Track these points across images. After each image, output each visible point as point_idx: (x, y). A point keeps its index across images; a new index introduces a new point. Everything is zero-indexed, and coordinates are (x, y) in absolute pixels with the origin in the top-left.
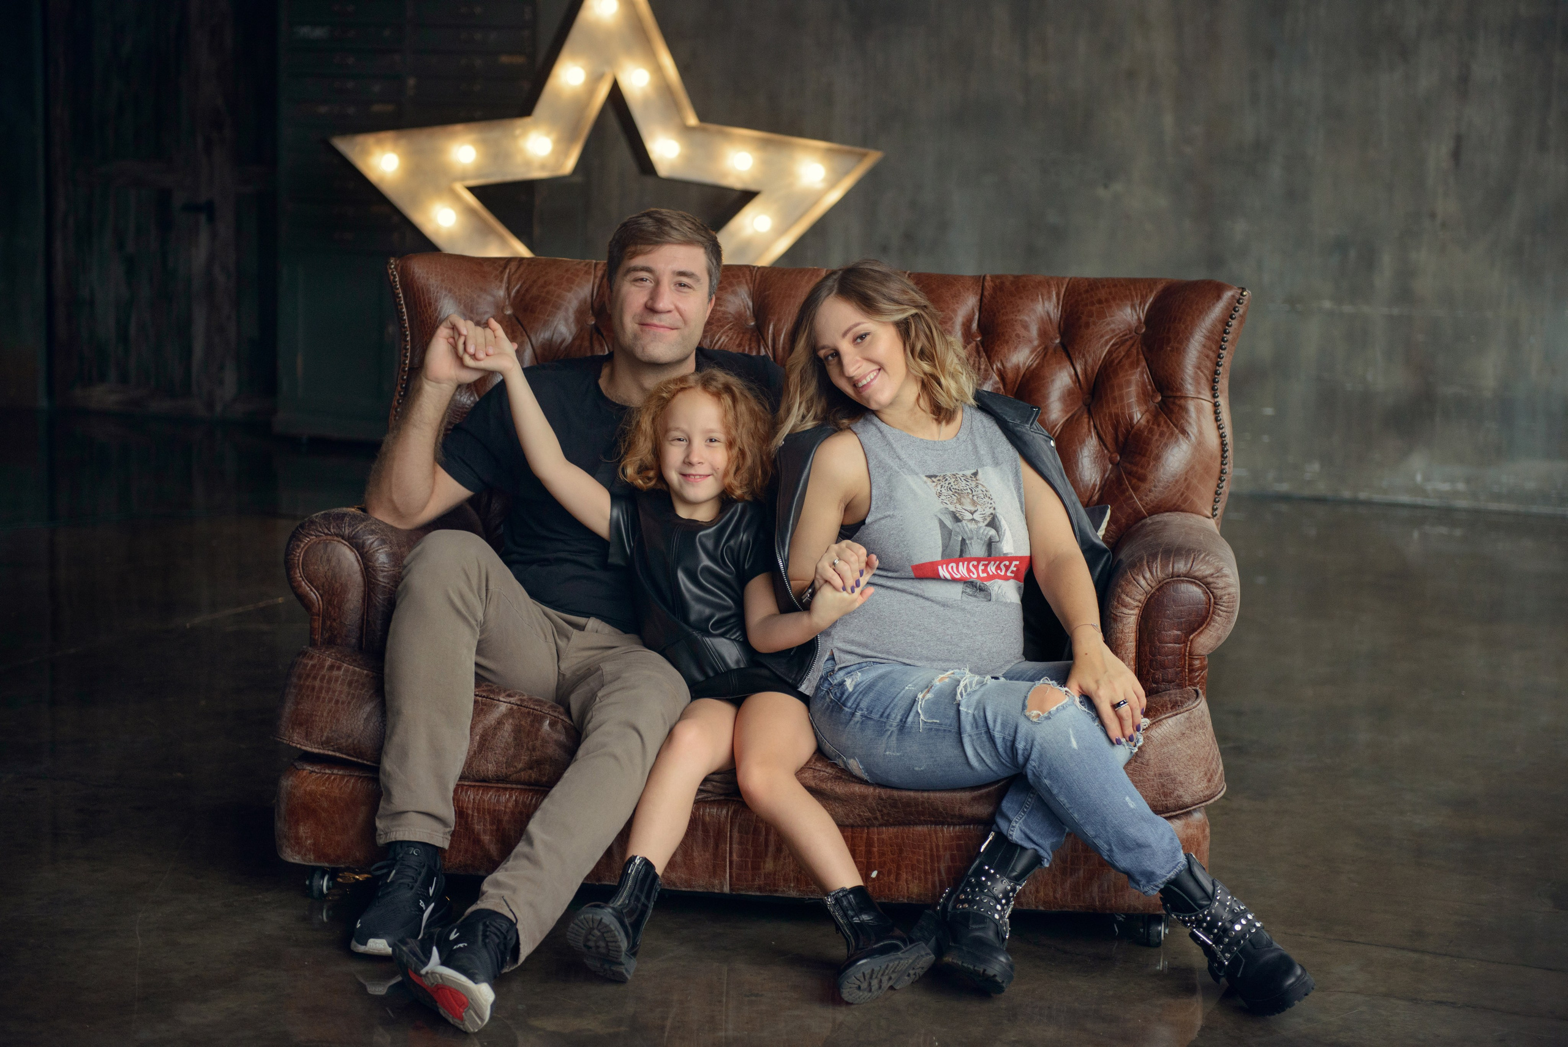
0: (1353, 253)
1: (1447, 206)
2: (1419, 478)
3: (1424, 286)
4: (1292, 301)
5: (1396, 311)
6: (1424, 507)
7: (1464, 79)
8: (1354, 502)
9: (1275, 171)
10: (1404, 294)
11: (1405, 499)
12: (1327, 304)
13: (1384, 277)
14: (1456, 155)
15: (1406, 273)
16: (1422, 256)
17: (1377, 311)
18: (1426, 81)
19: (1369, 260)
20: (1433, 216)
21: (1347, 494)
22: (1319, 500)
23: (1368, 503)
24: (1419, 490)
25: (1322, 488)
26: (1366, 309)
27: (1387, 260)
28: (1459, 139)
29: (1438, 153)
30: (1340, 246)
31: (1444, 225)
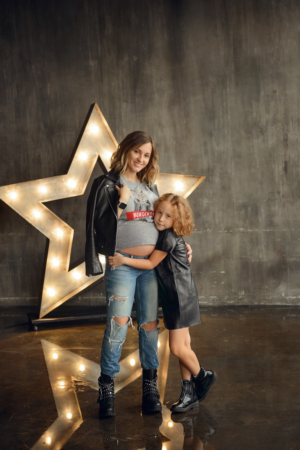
0: (249, 209)
1: (284, 189)
2: (283, 295)
3: (278, 220)
4: (228, 229)
5: (268, 230)
6: (287, 306)
7: (286, 140)
8: (259, 307)
9: (217, 180)
10: (271, 224)
11: (279, 304)
12: (242, 229)
13: (262, 218)
14: (285, 169)
15: (270, 216)
16: (276, 208)
17: (261, 231)
18: (271, 142)
19: (256, 211)
20: (279, 193)
21: (256, 304)
22: (246, 307)
23: (264, 306)
24: (283, 300)
25: (246, 302)
26: (256, 230)
27: (263, 211)
28: (286, 162)
29: (279, 169)
30: (244, 206)
31: (283, 196)
